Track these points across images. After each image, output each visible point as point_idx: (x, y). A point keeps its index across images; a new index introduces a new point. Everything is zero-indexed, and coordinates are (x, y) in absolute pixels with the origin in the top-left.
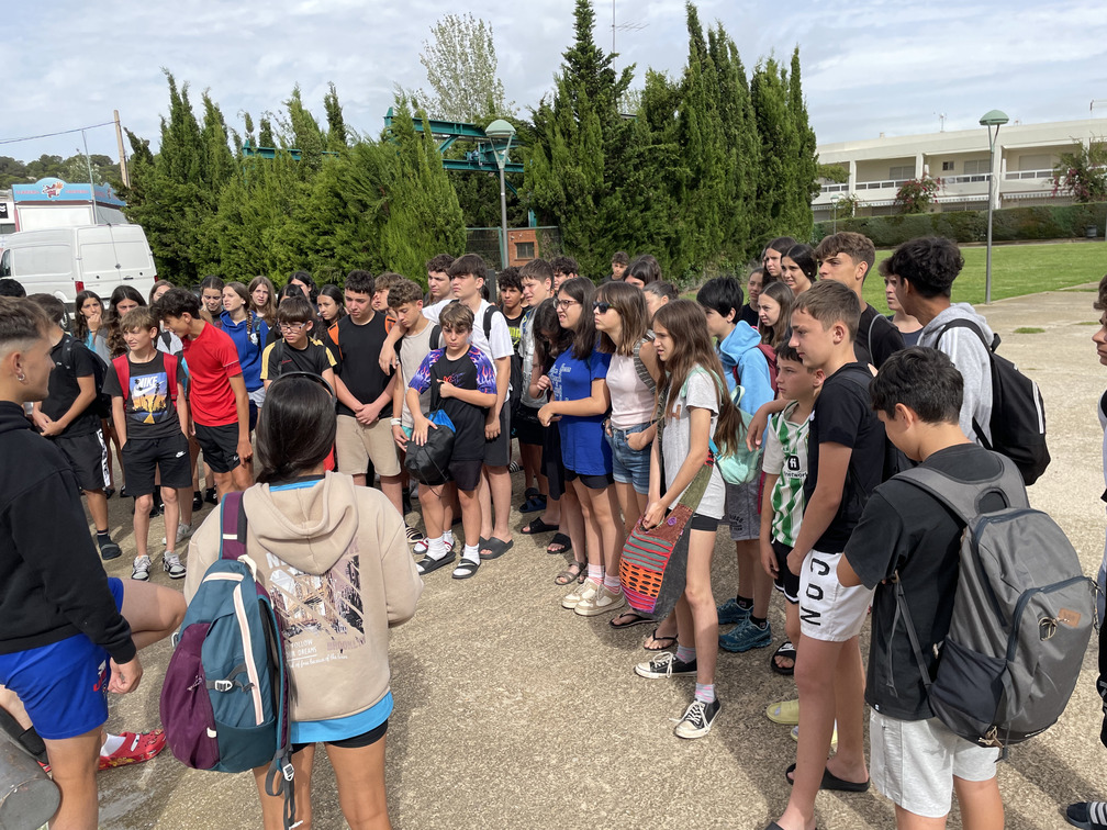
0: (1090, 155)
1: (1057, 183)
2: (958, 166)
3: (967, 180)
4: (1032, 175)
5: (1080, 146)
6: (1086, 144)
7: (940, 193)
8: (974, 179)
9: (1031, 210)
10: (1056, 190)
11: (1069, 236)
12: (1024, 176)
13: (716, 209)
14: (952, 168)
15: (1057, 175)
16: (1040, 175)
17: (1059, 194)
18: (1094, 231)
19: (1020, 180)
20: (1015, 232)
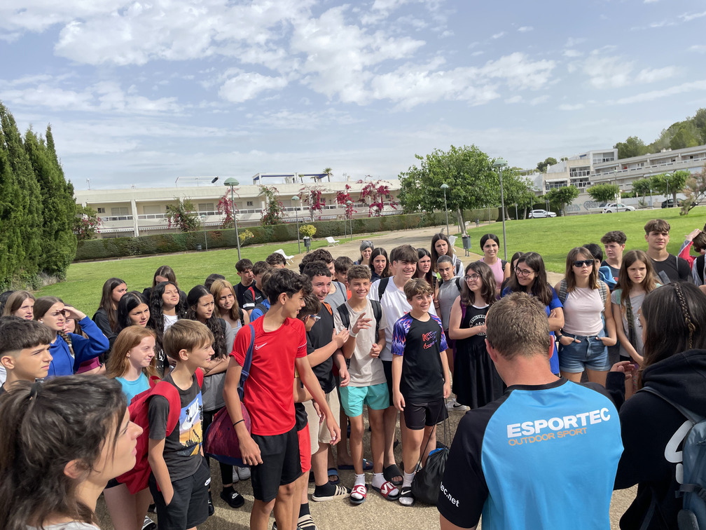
0: (185, 206)
1: (169, 221)
2: (108, 211)
3: (115, 219)
4: (153, 217)
5: (178, 201)
6: (181, 200)
7: (101, 227)
8: (120, 219)
9: (162, 236)
10: (170, 225)
11: (185, 250)
12: (149, 217)
13: (19, 234)
14: (104, 211)
15: (169, 217)
16: (158, 217)
17: (172, 227)
18: (200, 246)
19: (147, 220)
20: (155, 248)
